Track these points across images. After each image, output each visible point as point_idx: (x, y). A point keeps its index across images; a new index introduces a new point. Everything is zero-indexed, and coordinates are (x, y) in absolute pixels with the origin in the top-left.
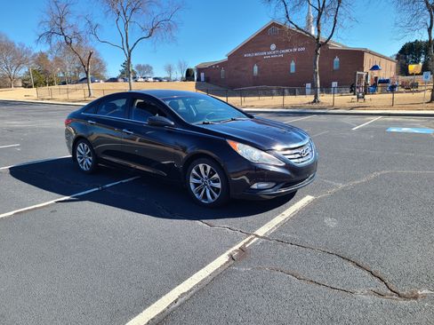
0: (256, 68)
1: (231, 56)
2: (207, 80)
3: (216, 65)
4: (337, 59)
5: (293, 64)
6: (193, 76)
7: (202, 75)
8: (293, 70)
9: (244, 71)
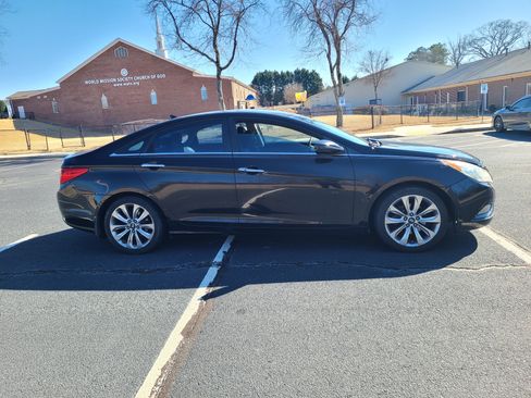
0: (104, 99)
1: (65, 83)
2: (30, 116)
3: (42, 95)
4: (204, 89)
5: (153, 94)
6: (6, 111)
7: (21, 109)
8: (154, 102)
9: (87, 103)
